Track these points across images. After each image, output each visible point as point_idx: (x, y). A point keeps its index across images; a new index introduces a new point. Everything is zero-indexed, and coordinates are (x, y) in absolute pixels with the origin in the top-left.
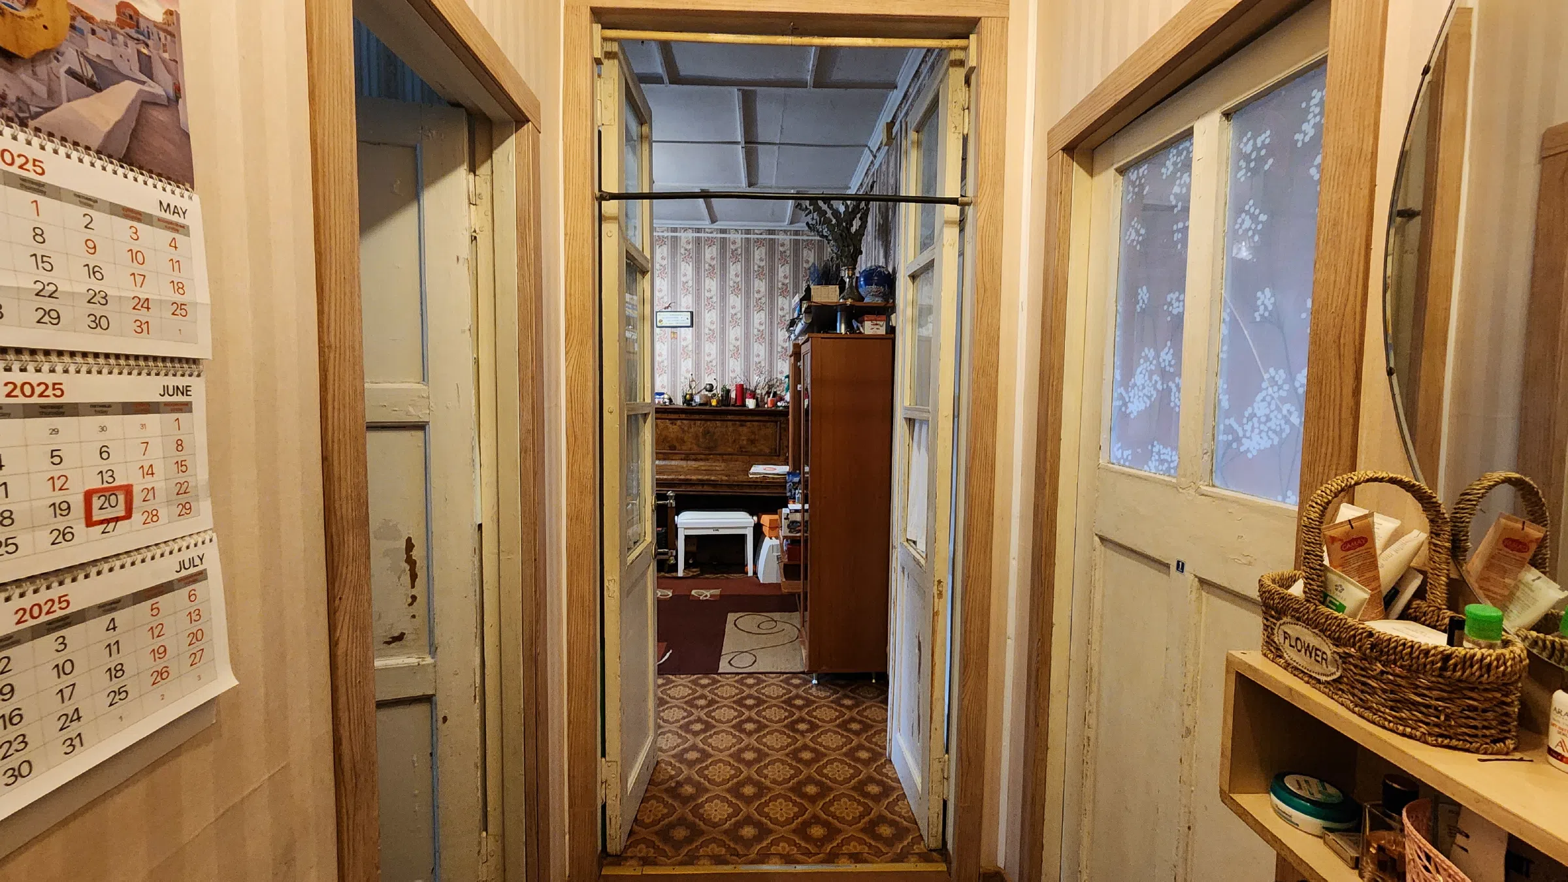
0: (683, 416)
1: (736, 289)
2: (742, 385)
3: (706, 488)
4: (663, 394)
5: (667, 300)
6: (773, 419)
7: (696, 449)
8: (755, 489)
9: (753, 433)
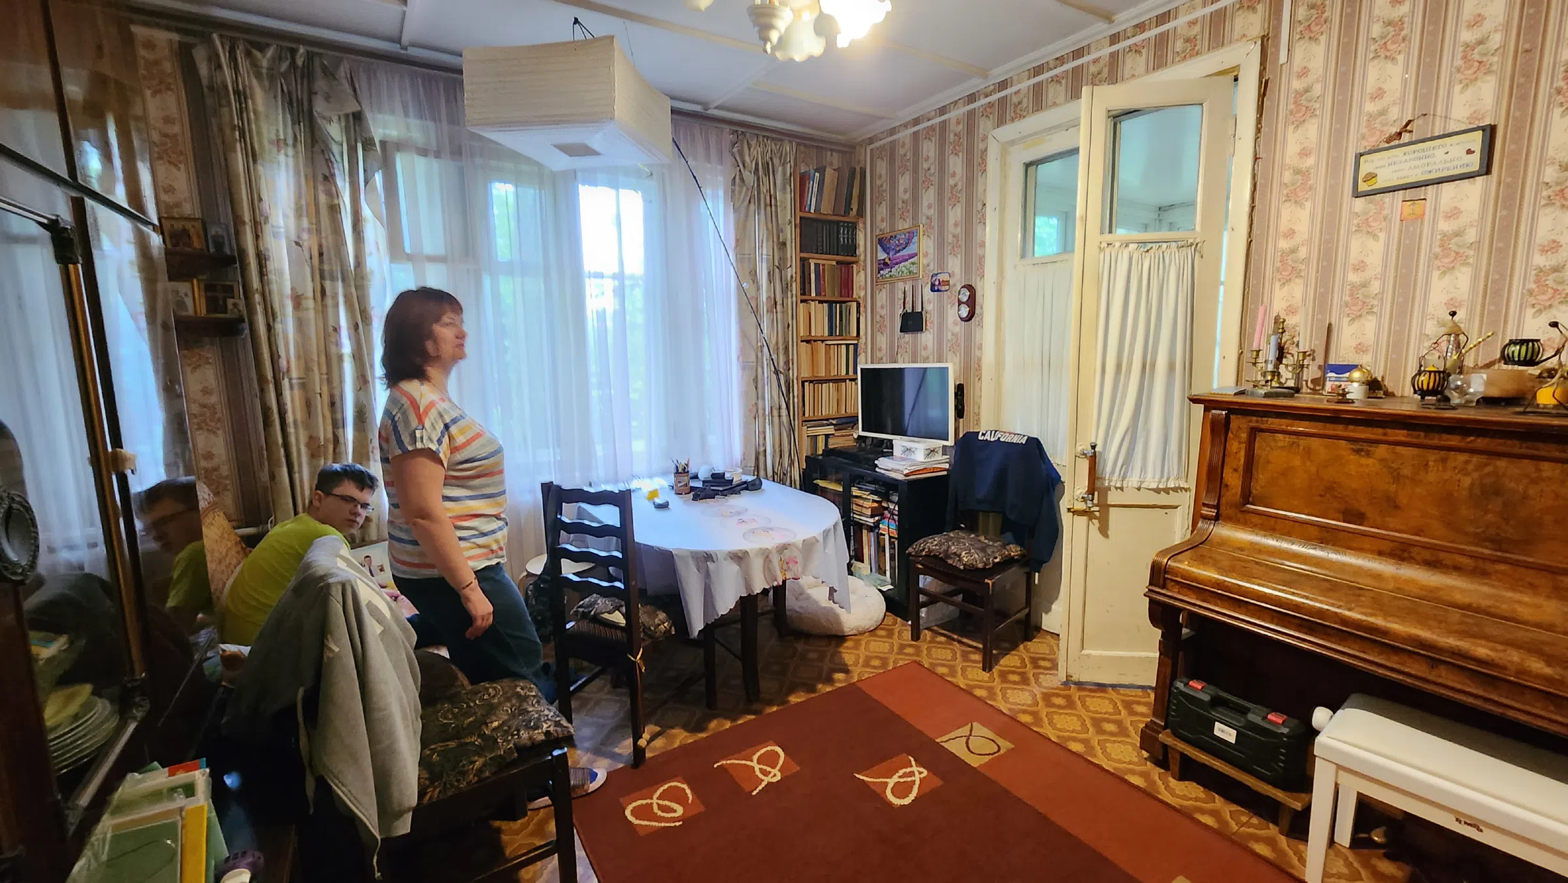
3: (1448, 677)
5: (1394, 118)
7: (1439, 533)
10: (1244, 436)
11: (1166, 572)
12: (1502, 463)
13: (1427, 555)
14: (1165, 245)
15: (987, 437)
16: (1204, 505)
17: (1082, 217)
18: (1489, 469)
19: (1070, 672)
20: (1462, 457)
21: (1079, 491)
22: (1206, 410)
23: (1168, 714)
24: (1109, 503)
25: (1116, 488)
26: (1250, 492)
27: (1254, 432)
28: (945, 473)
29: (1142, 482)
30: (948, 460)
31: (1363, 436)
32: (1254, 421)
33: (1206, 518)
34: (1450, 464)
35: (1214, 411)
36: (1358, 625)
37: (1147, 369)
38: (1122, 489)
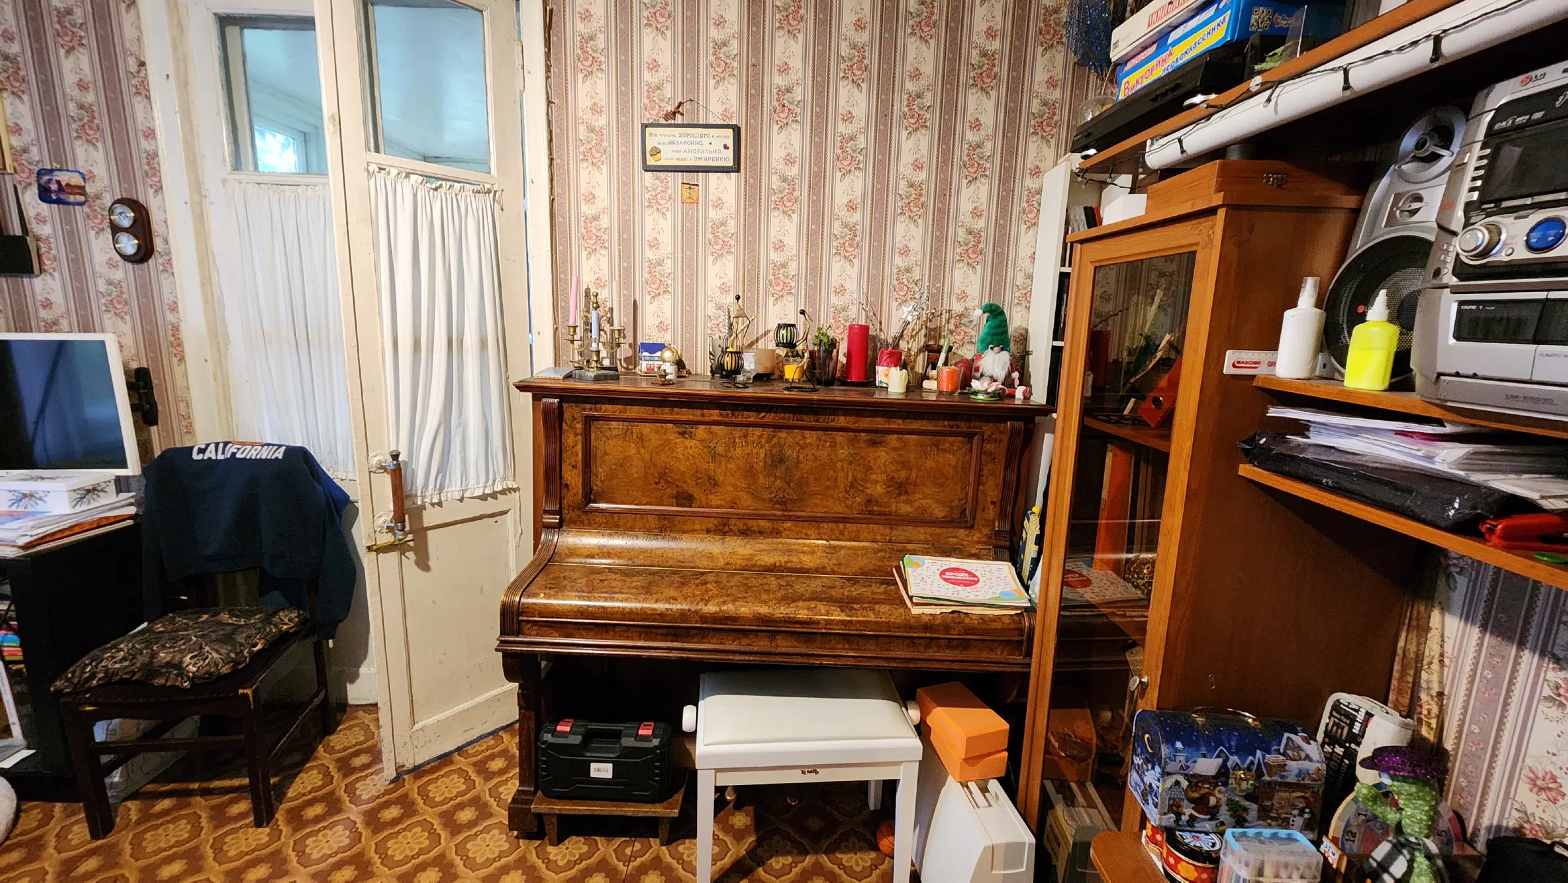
0: (714, 414)
1: (855, 70)
2: (865, 329)
3: (784, 645)
4: (660, 347)
5: (669, 96)
6: (963, 427)
7: (747, 503)
8: (928, 647)
9: (904, 465)
10: (579, 426)
11: (520, 613)
12: (783, 434)
13: (740, 525)
14: (457, 186)
15: (210, 454)
16: (546, 512)
17: (333, 117)
18: (775, 440)
19: (400, 761)
20: (758, 432)
21: (382, 519)
22: (536, 398)
23: (537, 775)
24: (425, 525)
25: (433, 505)
26: (591, 490)
27: (589, 421)
28: (130, 522)
29: (464, 491)
30: (132, 500)
31: (685, 418)
32: (588, 410)
33: (549, 527)
34: (750, 438)
35: (544, 400)
36: (714, 618)
37: (454, 345)
38: (440, 504)
